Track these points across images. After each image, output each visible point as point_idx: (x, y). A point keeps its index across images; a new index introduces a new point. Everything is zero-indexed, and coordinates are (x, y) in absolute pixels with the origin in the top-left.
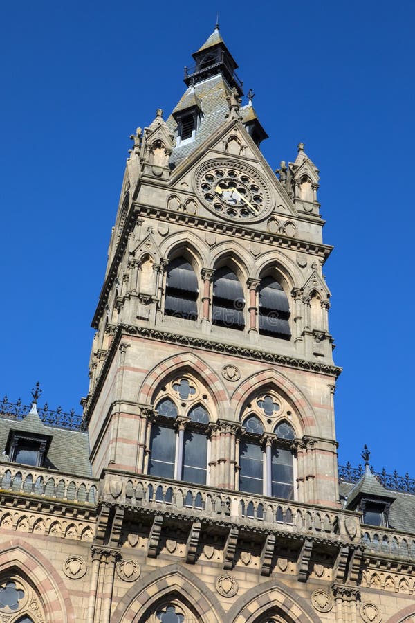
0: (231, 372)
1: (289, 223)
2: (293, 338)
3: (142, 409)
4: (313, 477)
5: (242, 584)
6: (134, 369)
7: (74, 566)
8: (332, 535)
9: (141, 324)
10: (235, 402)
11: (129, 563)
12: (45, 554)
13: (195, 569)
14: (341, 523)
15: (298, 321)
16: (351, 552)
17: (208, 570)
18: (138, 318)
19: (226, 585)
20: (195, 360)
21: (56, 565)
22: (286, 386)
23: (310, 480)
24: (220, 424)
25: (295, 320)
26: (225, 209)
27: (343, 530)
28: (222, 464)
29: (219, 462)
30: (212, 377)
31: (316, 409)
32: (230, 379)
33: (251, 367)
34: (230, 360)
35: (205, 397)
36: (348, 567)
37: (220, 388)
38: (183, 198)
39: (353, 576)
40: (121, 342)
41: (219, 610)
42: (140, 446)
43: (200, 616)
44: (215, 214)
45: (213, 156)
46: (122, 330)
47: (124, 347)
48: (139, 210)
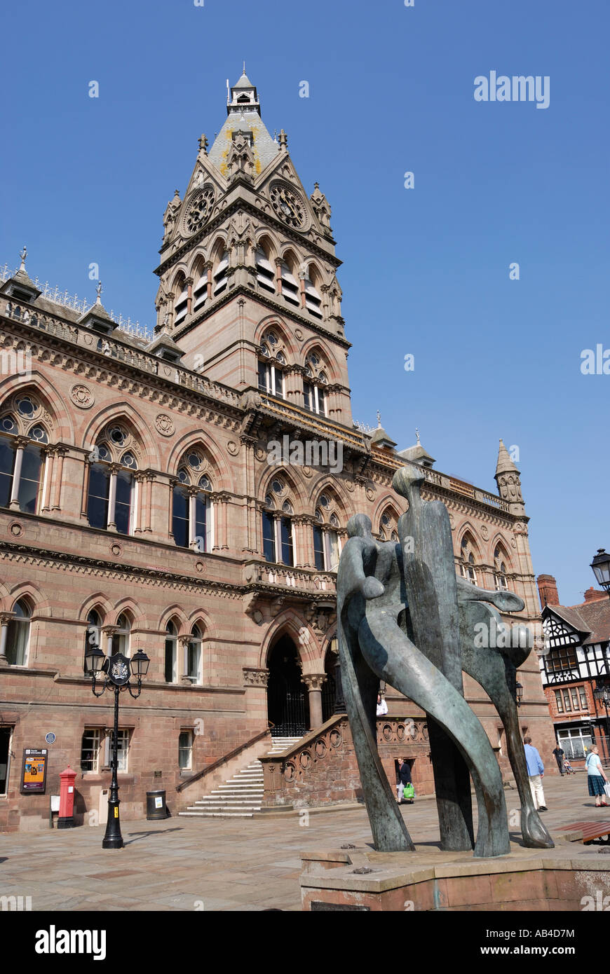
0: (299, 334)
3: (256, 349)
4: (341, 410)
6: (249, 320)
7: (232, 446)
9: (250, 288)
10: (302, 355)
11: (259, 449)
12: (216, 436)
15: (326, 307)
16: (368, 458)
18: (249, 283)
20: (280, 321)
21: (223, 444)
22: (326, 350)
23: (339, 412)
24: (295, 368)
26: (285, 218)
27: (364, 446)
28: (297, 394)
29: (295, 392)
30: (289, 335)
31: (341, 368)
32: (299, 339)
33: (308, 334)
34: (298, 326)
35: (284, 347)
36: (364, 467)
37: (294, 344)
38: (264, 203)
39: (365, 472)
40: (240, 297)
41: (305, 484)
42: (257, 373)
43: (295, 486)
44: (281, 220)
45: (276, 177)
46: (241, 291)
47: (241, 302)
48: (240, 205)
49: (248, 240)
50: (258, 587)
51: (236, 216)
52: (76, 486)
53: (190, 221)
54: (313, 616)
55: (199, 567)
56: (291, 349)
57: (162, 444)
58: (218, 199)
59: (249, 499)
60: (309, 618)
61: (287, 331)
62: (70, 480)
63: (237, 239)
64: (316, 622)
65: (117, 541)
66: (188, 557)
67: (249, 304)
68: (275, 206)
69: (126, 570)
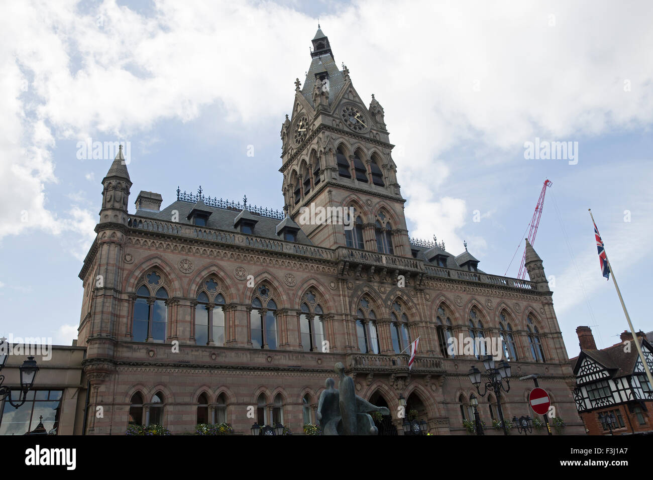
0: (369, 202)
1: (377, 133)
2: (385, 186)
4: (402, 245)
5: (388, 289)
6: (336, 202)
7: (332, 284)
8: (416, 269)
9: (334, 181)
10: (373, 215)
11: (350, 282)
12: (322, 280)
13: (372, 284)
14: (418, 264)
16: (422, 275)
17: (376, 284)
18: (333, 178)
19: (383, 289)
20: (356, 197)
21: (326, 284)
22: (388, 208)
23: (401, 247)
24: (369, 225)
25: (385, 178)
26: (353, 127)
27: (419, 267)
28: (372, 241)
29: (371, 240)
30: (363, 205)
31: (400, 217)
32: (369, 205)
33: (376, 200)
34: (368, 197)
35: (360, 213)
36: (421, 281)
37: (367, 209)
38: (338, 121)
39: (422, 284)
40: (328, 189)
41: (382, 299)
42: (344, 235)
43: (376, 301)
44: (350, 129)
45: (345, 101)
46: (329, 184)
47: (330, 192)
48: (323, 127)
49: (330, 149)
50: (356, 369)
51: (321, 135)
52: (243, 326)
53: (296, 136)
54: (394, 382)
55: (319, 362)
56: (365, 214)
57: (289, 292)
58: (310, 123)
59: (346, 315)
60: (392, 384)
61: (361, 202)
62: (239, 323)
63: (323, 150)
64: (397, 385)
65: (269, 354)
66: (312, 357)
67: (335, 192)
68: (346, 121)
69: (276, 370)
